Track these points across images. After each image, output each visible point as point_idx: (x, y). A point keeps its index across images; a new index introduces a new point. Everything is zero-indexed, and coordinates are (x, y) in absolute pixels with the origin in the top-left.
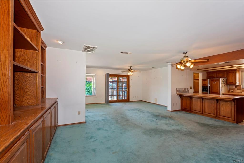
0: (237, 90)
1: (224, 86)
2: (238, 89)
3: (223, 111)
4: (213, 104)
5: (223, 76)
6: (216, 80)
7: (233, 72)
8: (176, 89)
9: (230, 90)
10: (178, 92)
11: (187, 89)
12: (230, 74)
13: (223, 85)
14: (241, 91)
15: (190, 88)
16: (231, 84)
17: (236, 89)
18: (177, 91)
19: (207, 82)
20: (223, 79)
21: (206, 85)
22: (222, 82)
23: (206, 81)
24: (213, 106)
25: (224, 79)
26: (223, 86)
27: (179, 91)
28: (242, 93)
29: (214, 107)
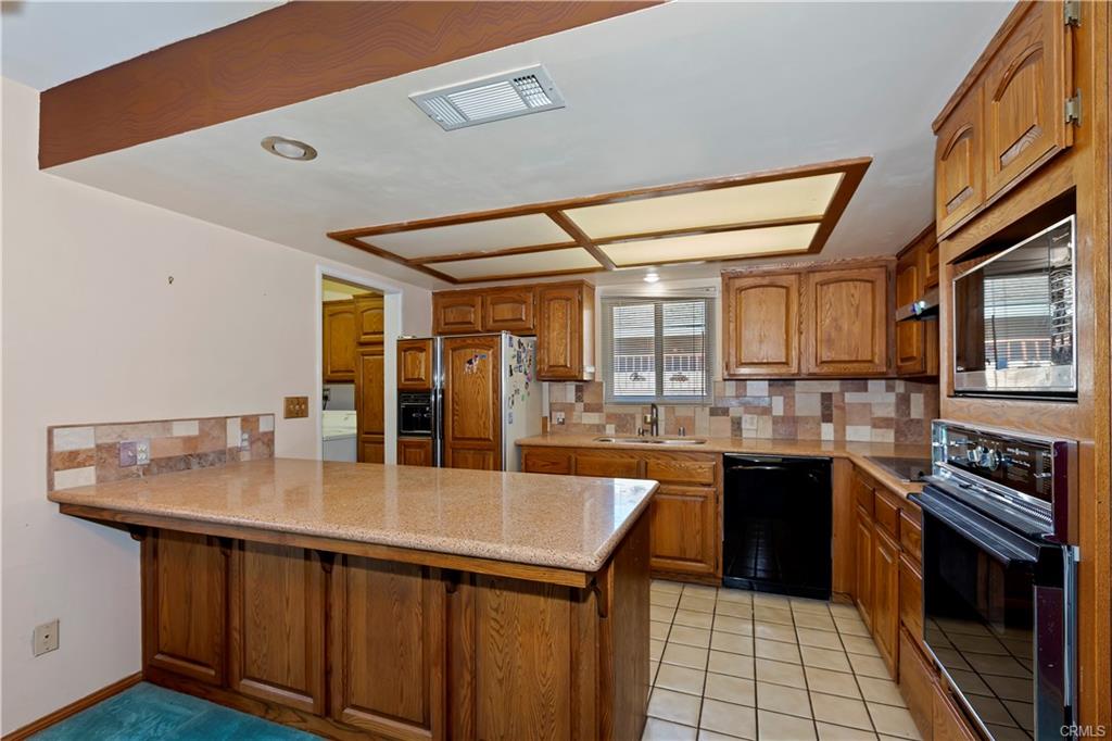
0: (585, 411)
1: (523, 391)
2: (588, 409)
3: (500, 681)
4: (417, 610)
5: (521, 319)
6: (477, 346)
7: (568, 299)
8: (50, 431)
9: (553, 414)
10: (79, 482)
11: (249, 422)
12: (555, 305)
13: (520, 377)
14: (603, 415)
15: (280, 410)
16: (558, 376)
17: (580, 406)
18: (59, 461)
19: (427, 360)
20: (516, 339)
21: (419, 379)
22: (514, 363)
23: (422, 350)
24: (416, 632)
25: (523, 340)
26: (517, 391)
27: (107, 456)
28: (604, 427)
29: (424, 637)
